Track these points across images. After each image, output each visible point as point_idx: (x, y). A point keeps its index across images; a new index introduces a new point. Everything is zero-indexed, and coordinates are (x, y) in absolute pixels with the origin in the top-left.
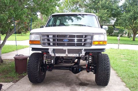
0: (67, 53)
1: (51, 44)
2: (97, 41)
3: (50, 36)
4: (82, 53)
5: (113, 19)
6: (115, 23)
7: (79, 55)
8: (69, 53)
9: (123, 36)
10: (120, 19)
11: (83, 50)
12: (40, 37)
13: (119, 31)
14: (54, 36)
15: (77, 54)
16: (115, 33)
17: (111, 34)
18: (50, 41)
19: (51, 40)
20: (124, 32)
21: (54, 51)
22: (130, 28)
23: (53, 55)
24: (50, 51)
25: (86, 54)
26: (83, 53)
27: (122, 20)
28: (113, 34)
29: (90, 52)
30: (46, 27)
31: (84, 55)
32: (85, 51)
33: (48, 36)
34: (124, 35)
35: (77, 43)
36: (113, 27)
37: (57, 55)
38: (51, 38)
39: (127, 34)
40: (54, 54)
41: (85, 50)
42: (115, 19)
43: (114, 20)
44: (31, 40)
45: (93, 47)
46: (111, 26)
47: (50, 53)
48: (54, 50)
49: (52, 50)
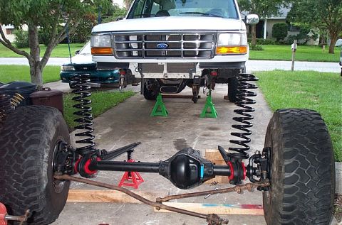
0: (165, 71)
1: (135, 54)
2: (226, 47)
3: (131, 38)
4: (195, 72)
5: (285, 6)
6: (289, 14)
7: (191, 75)
8: (169, 71)
9: (308, 43)
10: (301, 4)
11: (198, 64)
12: (112, 41)
13: (299, 33)
14: (139, 37)
15: (185, 74)
16: (290, 36)
17: (281, 40)
18: (131, 48)
19: (134, 46)
20: (310, 34)
21: (141, 67)
22: (325, 24)
23: (138, 75)
24: (133, 68)
25: (204, 73)
26: (199, 72)
27: (305, 7)
28: (286, 39)
29: (212, 70)
30: (127, 18)
31: (200, 74)
32: (201, 67)
33: (127, 38)
34: (311, 42)
35: (184, 51)
36: (287, 25)
37: (147, 76)
38: (133, 42)
39: (318, 40)
40: (142, 74)
41: (202, 65)
42: (291, 5)
43: (287, 7)
44: (95, 46)
45: (217, 59)
46: (282, 22)
47: (133, 73)
48: (140, 65)
49: (137, 66)
